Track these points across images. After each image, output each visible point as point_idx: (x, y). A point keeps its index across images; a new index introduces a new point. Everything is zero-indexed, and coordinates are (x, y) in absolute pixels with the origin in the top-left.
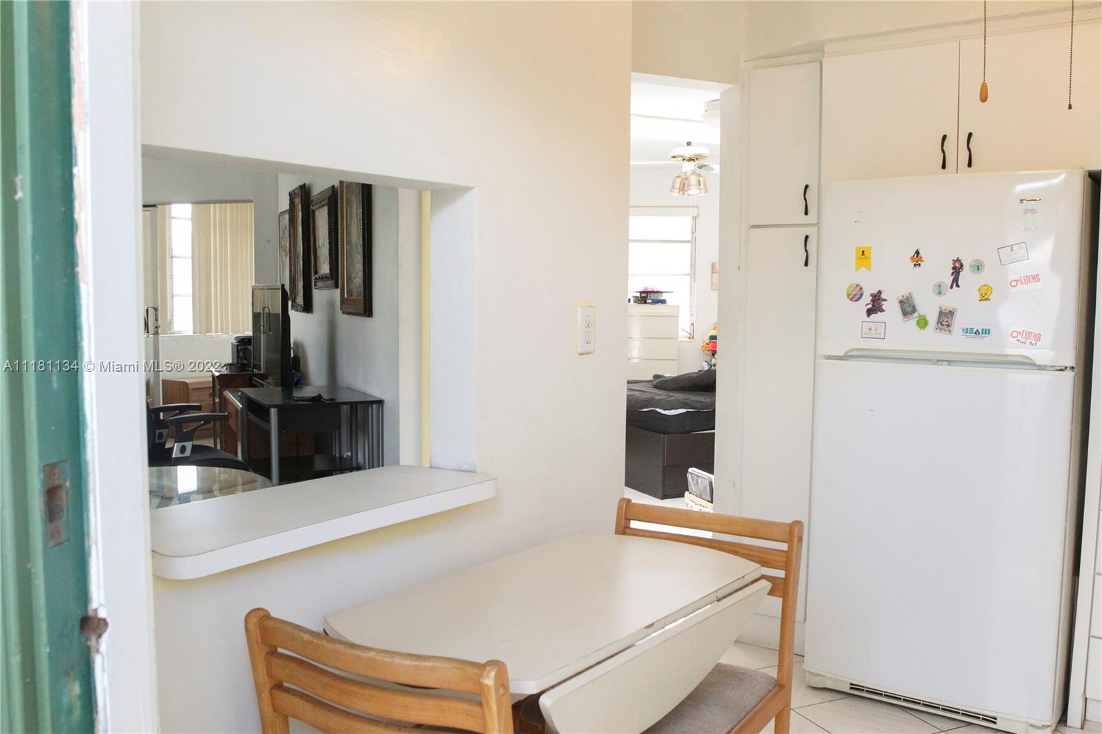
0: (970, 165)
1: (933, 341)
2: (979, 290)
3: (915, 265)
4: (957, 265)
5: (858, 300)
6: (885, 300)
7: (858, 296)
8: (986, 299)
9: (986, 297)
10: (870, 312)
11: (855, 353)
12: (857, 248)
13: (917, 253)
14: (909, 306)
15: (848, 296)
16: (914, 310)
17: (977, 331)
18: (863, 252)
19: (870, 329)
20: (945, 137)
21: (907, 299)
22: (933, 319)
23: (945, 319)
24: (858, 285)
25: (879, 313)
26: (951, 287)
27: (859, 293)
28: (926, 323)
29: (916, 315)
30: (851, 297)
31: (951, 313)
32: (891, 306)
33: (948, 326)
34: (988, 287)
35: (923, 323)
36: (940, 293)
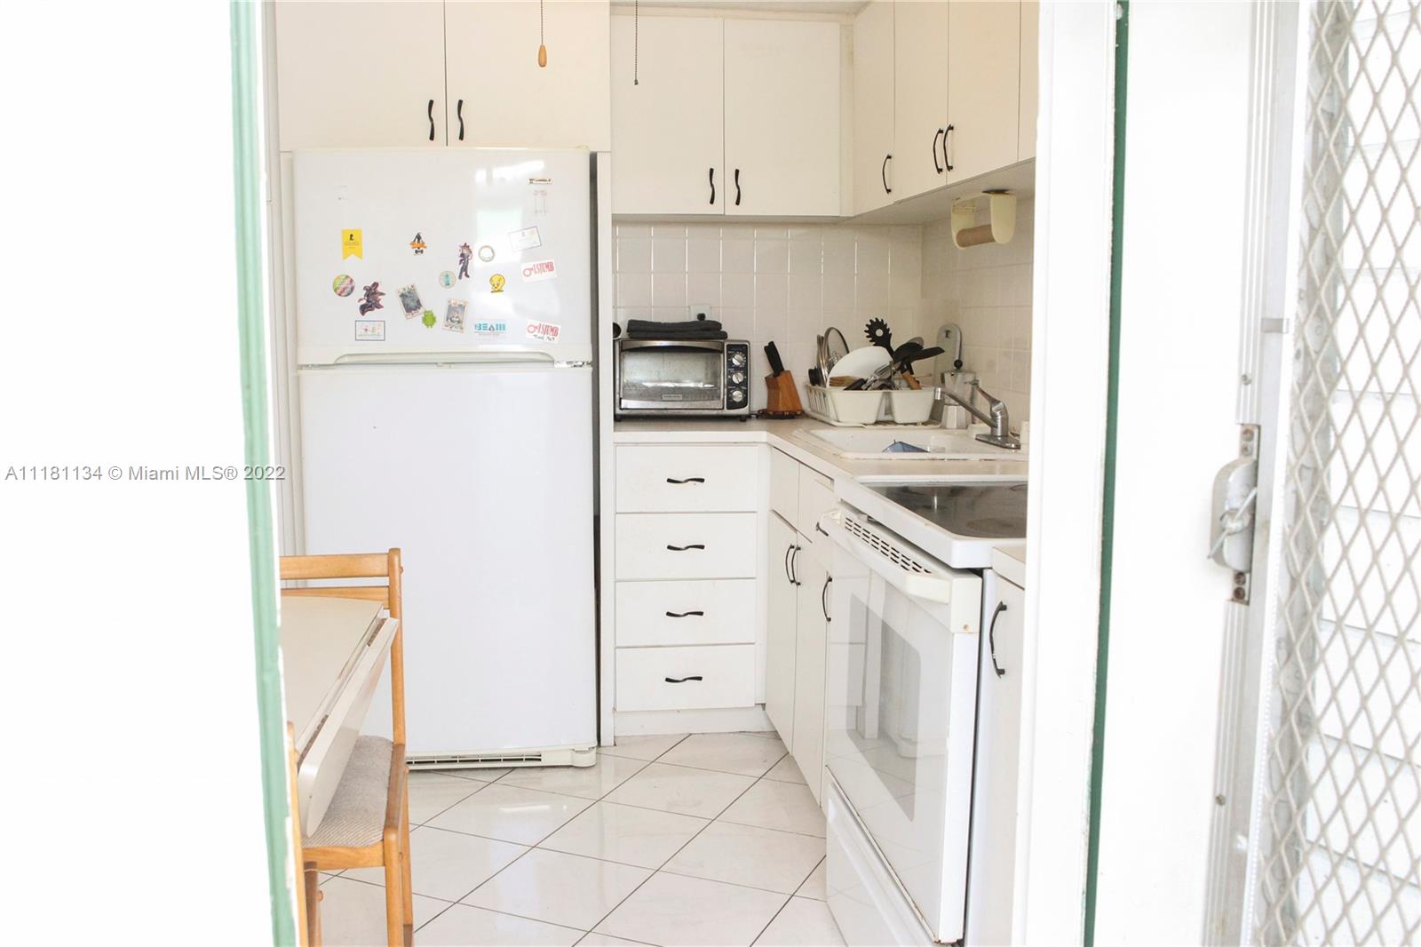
0: (461, 137)
1: (440, 339)
2: (491, 280)
3: (416, 252)
4: (465, 252)
5: (349, 294)
6: (382, 294)
7: (349, 290)
8: (499, 291)
9: (499, 288)
10: (364, 309)
11: (346, 360)
12: (343, 232)
13: (419, 237)
14: (413, 300)
15: (335, 290)
16: (419, 305)
17: (492, 326)
18: (351, 236)
19: (366, 330)
20: (431, 103)
21: (409, 292)
22: (441, 315)
23: (455, 315)
24: (347, 277)
25: (376, 309)
26: (460, 277)
27: (350, 286)
28: (434, 319)
29: (421, 310)
30: (339, 291)
31: (462, 307)
32: (391, 302)
33: (459, 322)
34: (501, 278)
35: (429, 320)
36: (448, 284)
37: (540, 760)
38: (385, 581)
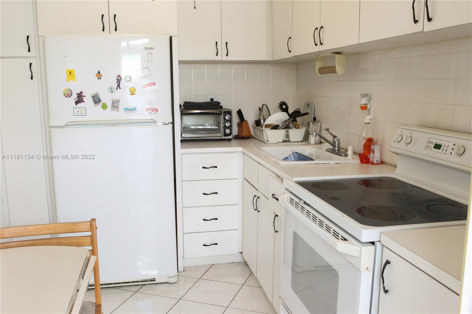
0: (116, 30)
1: (110, 114)
2: (130, 90)
3: (98, 78)
4: (119, 78)
5: (70, 97)
6: (84, 96)
7: (70, 95)
8: (133, 94)
9: (133, 93)
10: (77, 103)
11: (70, 124)
12: (67, 70)
13: (99, 72)
14: (97, 99)
15: (64, 95)
16: (100, 101)
17: (131, 109)
18: (70, 72)
19: (78, 111)
20: (103, 15)
21: (96, 96)
22: (109, 105)
23: (115, 105)
24: (69, 89)
25: (82, 103)
26: (117, 89)
27: (70, 93)
28: (106, 107)
29: (101, 103)
30: (66, 95)
31: (118, 101)
32: (88, 100)
33: (117, 107)
34: (134, 89)
35: (105, 107)
36: (112, 92)
37: (155, 281)
38: (89, 234)
